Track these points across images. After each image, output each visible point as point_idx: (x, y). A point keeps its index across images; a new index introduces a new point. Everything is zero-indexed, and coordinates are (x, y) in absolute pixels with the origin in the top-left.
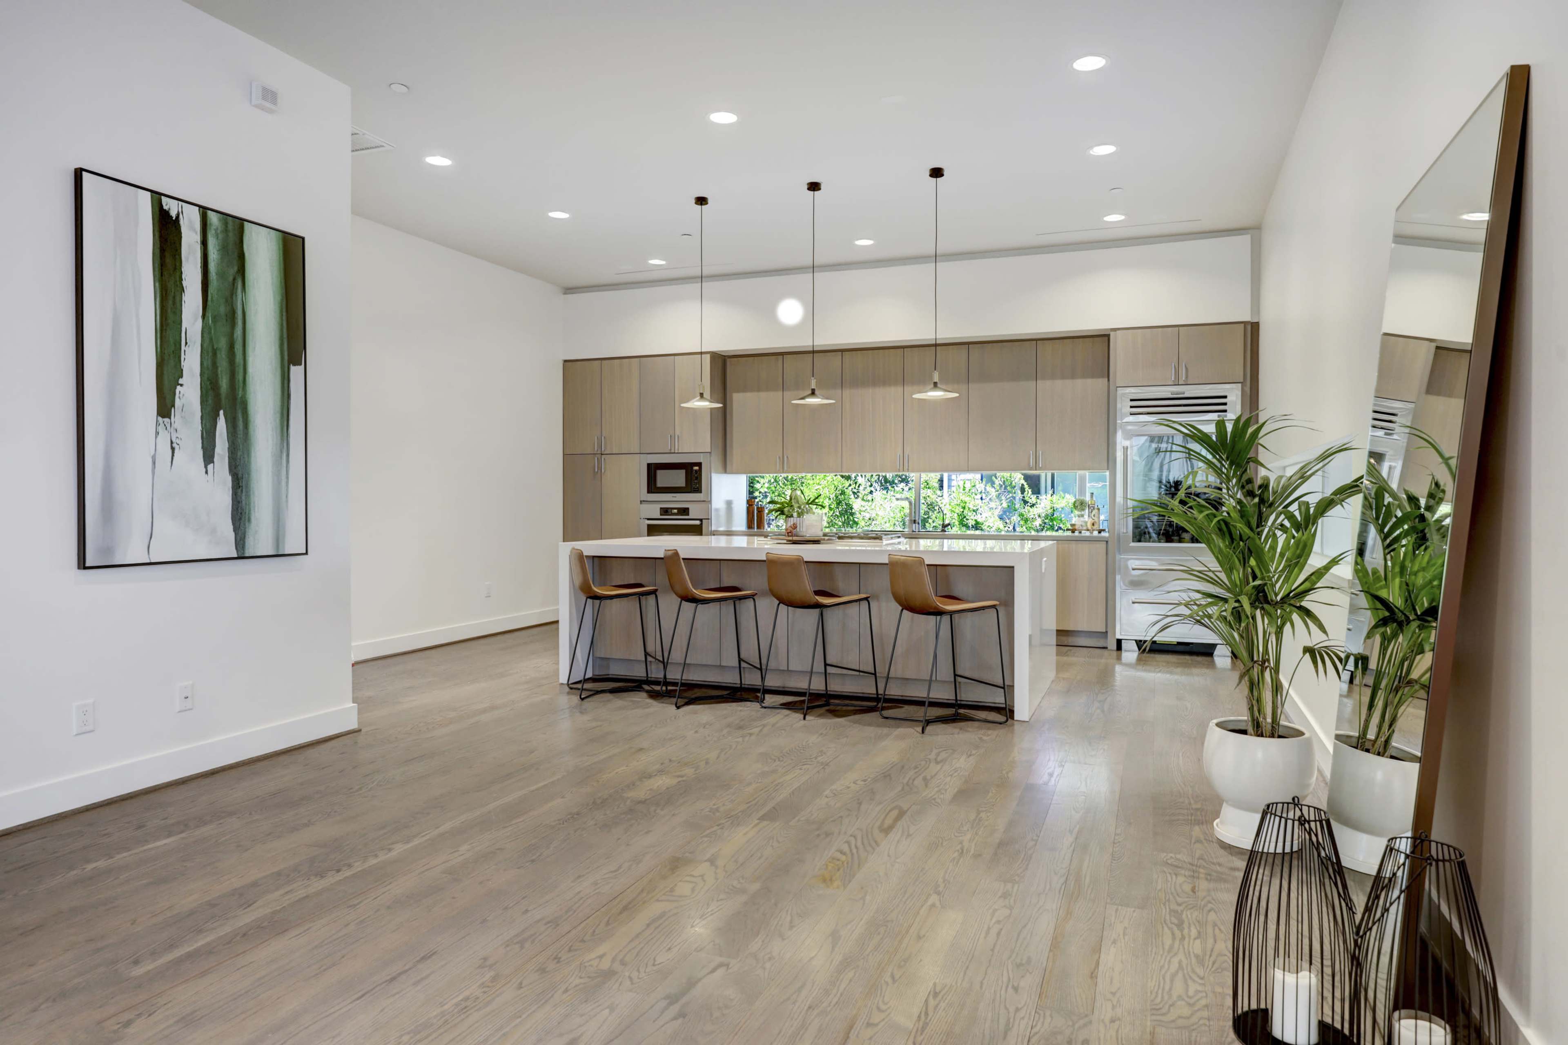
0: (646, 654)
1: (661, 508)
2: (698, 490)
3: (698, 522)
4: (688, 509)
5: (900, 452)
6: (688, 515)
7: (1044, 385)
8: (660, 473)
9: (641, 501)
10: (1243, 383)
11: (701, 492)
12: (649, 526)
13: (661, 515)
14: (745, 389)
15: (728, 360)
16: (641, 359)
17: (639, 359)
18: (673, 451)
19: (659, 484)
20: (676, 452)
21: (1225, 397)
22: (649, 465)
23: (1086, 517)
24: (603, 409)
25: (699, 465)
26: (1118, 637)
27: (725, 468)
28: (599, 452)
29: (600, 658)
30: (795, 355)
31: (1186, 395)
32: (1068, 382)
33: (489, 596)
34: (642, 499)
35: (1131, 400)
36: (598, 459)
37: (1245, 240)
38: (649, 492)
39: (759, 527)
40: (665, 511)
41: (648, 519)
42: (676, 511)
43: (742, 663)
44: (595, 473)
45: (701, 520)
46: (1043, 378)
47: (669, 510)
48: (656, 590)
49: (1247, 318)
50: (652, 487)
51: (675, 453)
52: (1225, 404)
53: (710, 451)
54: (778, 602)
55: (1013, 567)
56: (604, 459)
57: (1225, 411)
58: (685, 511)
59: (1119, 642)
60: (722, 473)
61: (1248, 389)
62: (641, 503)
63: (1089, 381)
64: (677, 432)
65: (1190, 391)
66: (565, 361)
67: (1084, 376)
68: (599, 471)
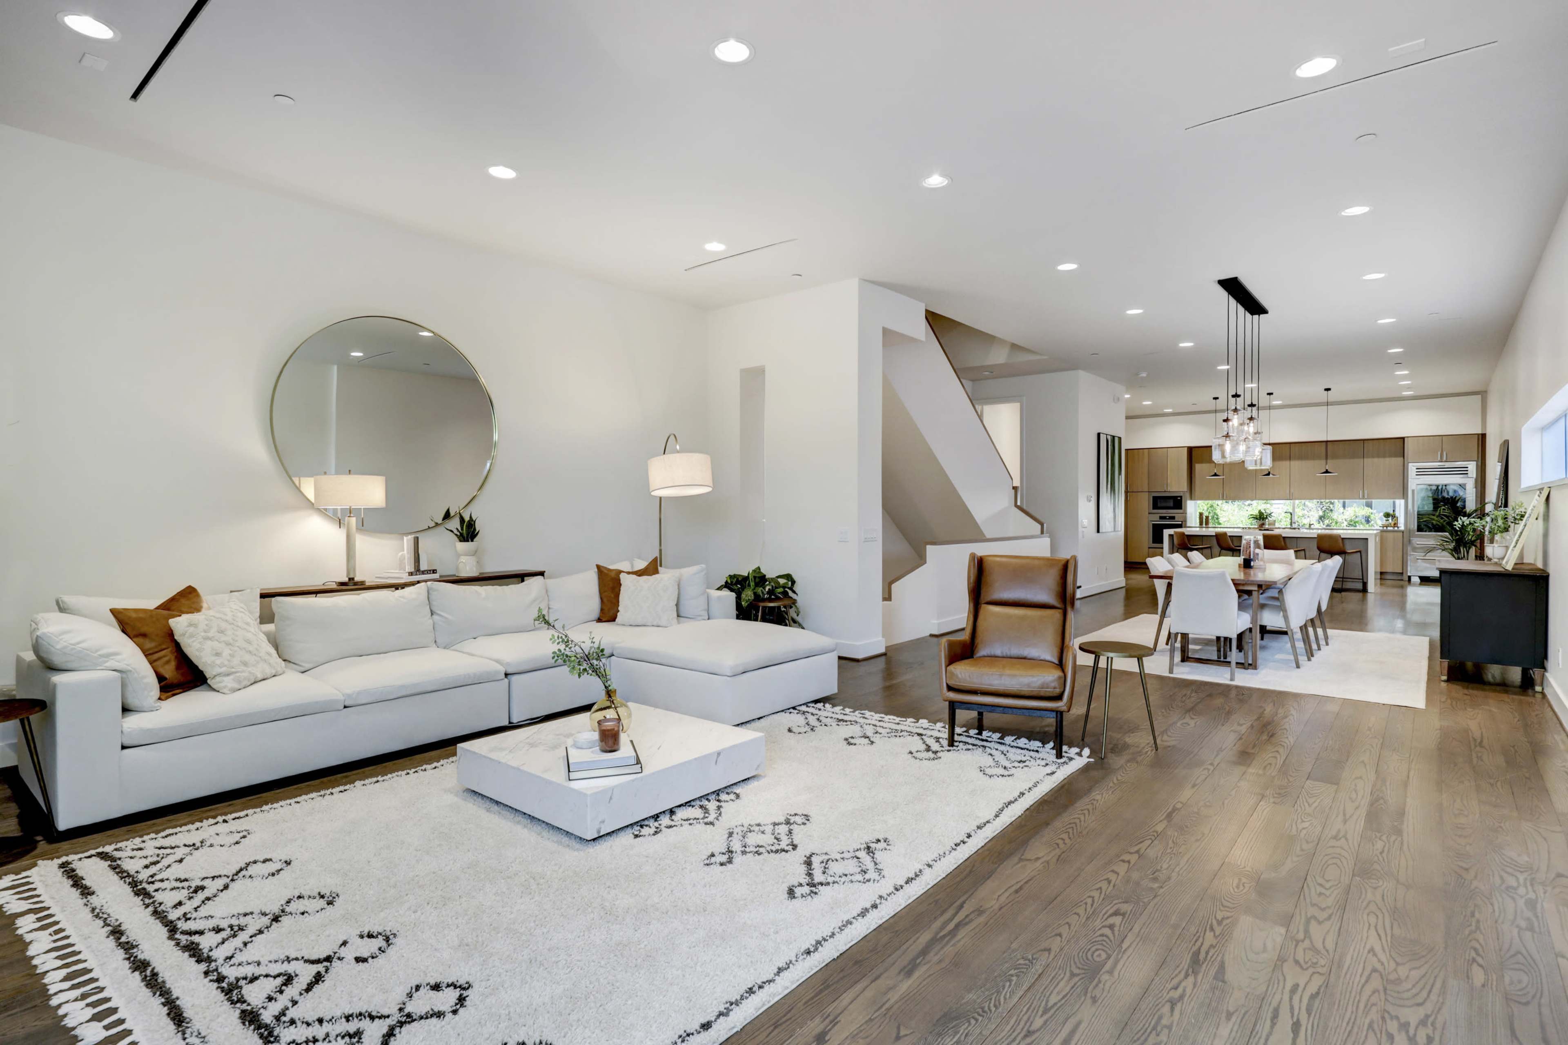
1: (1160, 516)
4: (1174, 516)
5: (1288, 492)
7: (1368, 461)
8: (1160, 501)
10: (1477, 461)
11: (1180, 509)
12: (1153, 524)
13: (1160, 519)
14: (1201, 462)
15: (1194, 450)
16: (1150, 449)
17: (1148, 449)
18: (1166, 491)
19: (1159, 505)
20: (1168, 491)
21: (1467, 467)
22: (1153, 496)
23: (1390, 521)
25: (1180, 497)
26: (1409, 574)
27: (1191, 499)
32: (1381, 460)
34: (1150, 512)
35: (1417, 469)
37: (1477, 398)
38: (1153, 509)
39: (1206, 524)
40: (1162, 518)
41: (1153, 521)
42: (1168, 517)
45: (1180, 521)
46: (1368, 457)
47: (1164, 517)
49: (1479, 432)
50: (1155, 506)
52: (1467, 470)
53: (1186, 491)
55: (1367, 539)
57: (1467, 474)
58: (1173, 518)
59: (1409, 577)
60: (1190, 501)
61: (1480, 464)
62: (1149, 514)
63: (1393, 459)
64: (1169, 482)
65: (1447, 465)
67: (1390, 456)
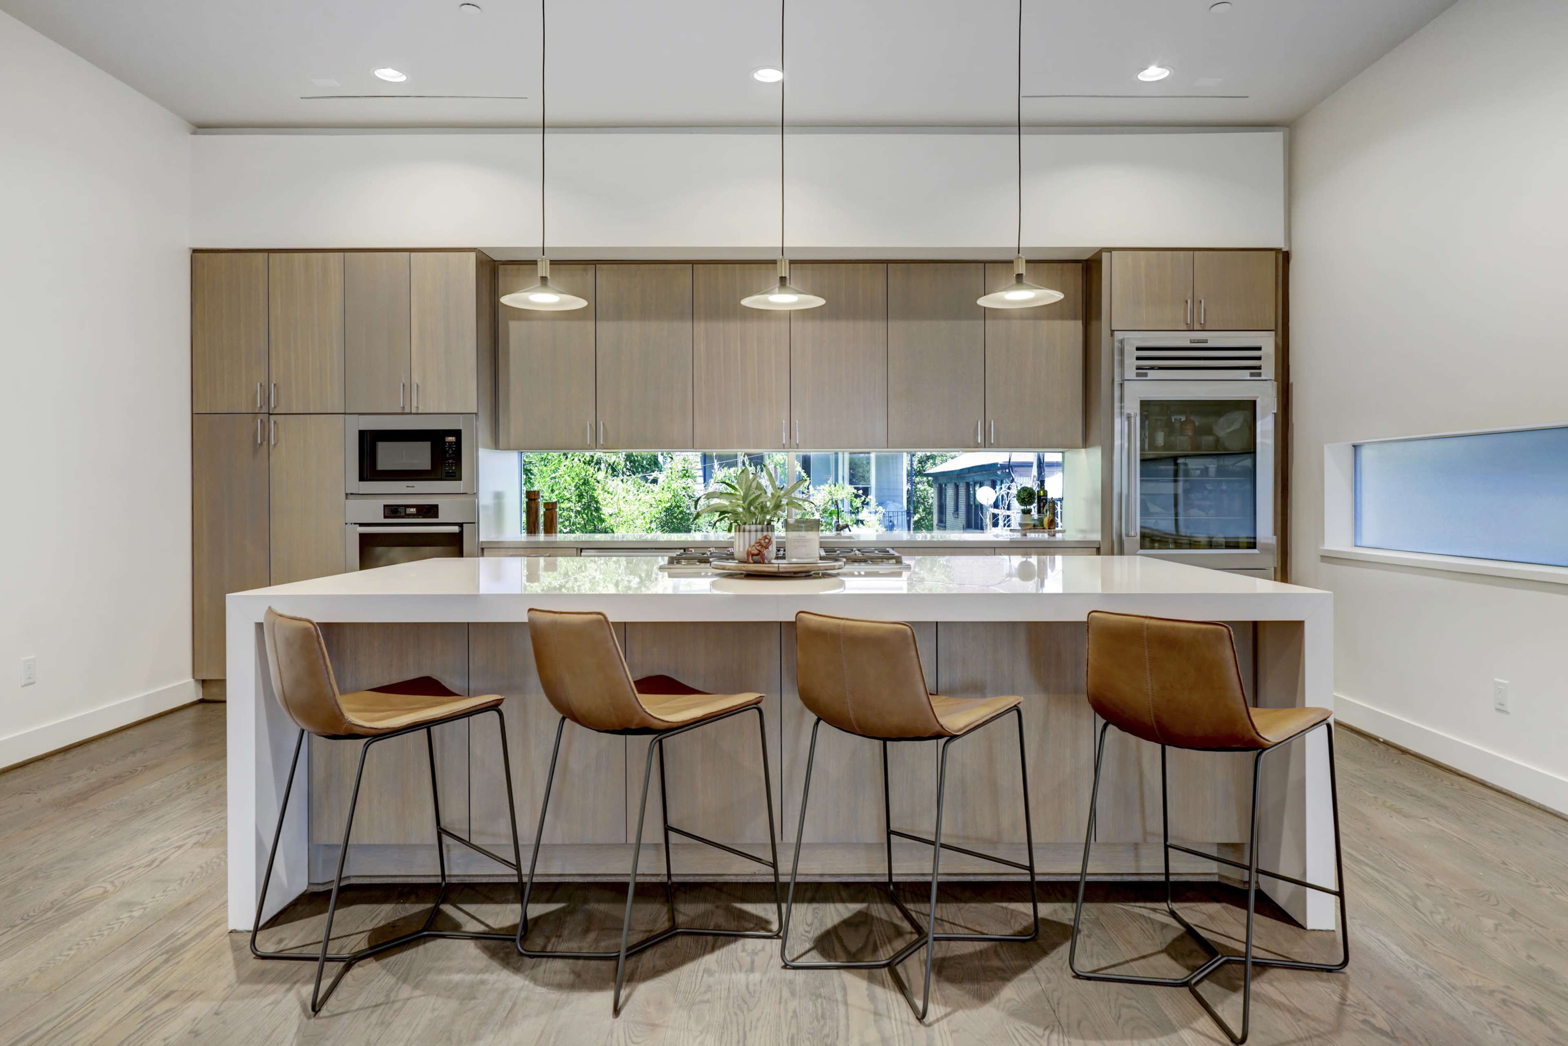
0: (441, 832)
1: (385, 506)
2: (455, 475)
3: (456, 529)
4: (436, 506)
5: (784, 419)
6: (437, 517)
7: (996, 327)
8: (383, 448)
9: (347, 494)
10: (1276, 330)
11: (460, 479)
12: (362, 536)
13: (385, 517)
15: (501, 268)
16: (346, 254)
17: (342, 254)
18: (407, 410)
19: (383, 464)
20: (414, 411)
21: (1259, 349)
22: (362, 433)
24: (272, 337)
25: (457, 433)
27: (497, 441)
28: (265, 410)
29: (327, 846)
30: (615, 266)
31: (1209, 344)
33: (33, 683)
34: (348, 492)
35: (1138, 349)
36: (261, 421)
37: (1275, 140)
38: (361, 479)
40: (392, 511)
41: (361, 525)
42: (413, 510)
43: (672, 834)
44: (256, 447)
45: (461, 525)
47: (401, 510)
48: (499, 702)
49: (1279, 243)
50: (369, 471)
51: (410, 413)
52: (1259, 358)
53: (475, 411)
54: (814, 718)
55: (1303, 623)
56: (275, 422)
57: (1259, 368)
58: (431, 511)
60: (491, 449)
61: (1279, 337)
62: (347, 498)
63: (1058, 324)
64: (416, 379)
65: (1215, 339)
66: (195, 251)
68: (265, 443)
